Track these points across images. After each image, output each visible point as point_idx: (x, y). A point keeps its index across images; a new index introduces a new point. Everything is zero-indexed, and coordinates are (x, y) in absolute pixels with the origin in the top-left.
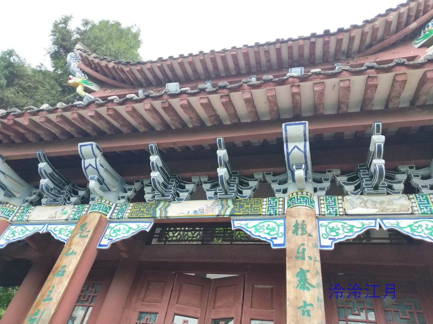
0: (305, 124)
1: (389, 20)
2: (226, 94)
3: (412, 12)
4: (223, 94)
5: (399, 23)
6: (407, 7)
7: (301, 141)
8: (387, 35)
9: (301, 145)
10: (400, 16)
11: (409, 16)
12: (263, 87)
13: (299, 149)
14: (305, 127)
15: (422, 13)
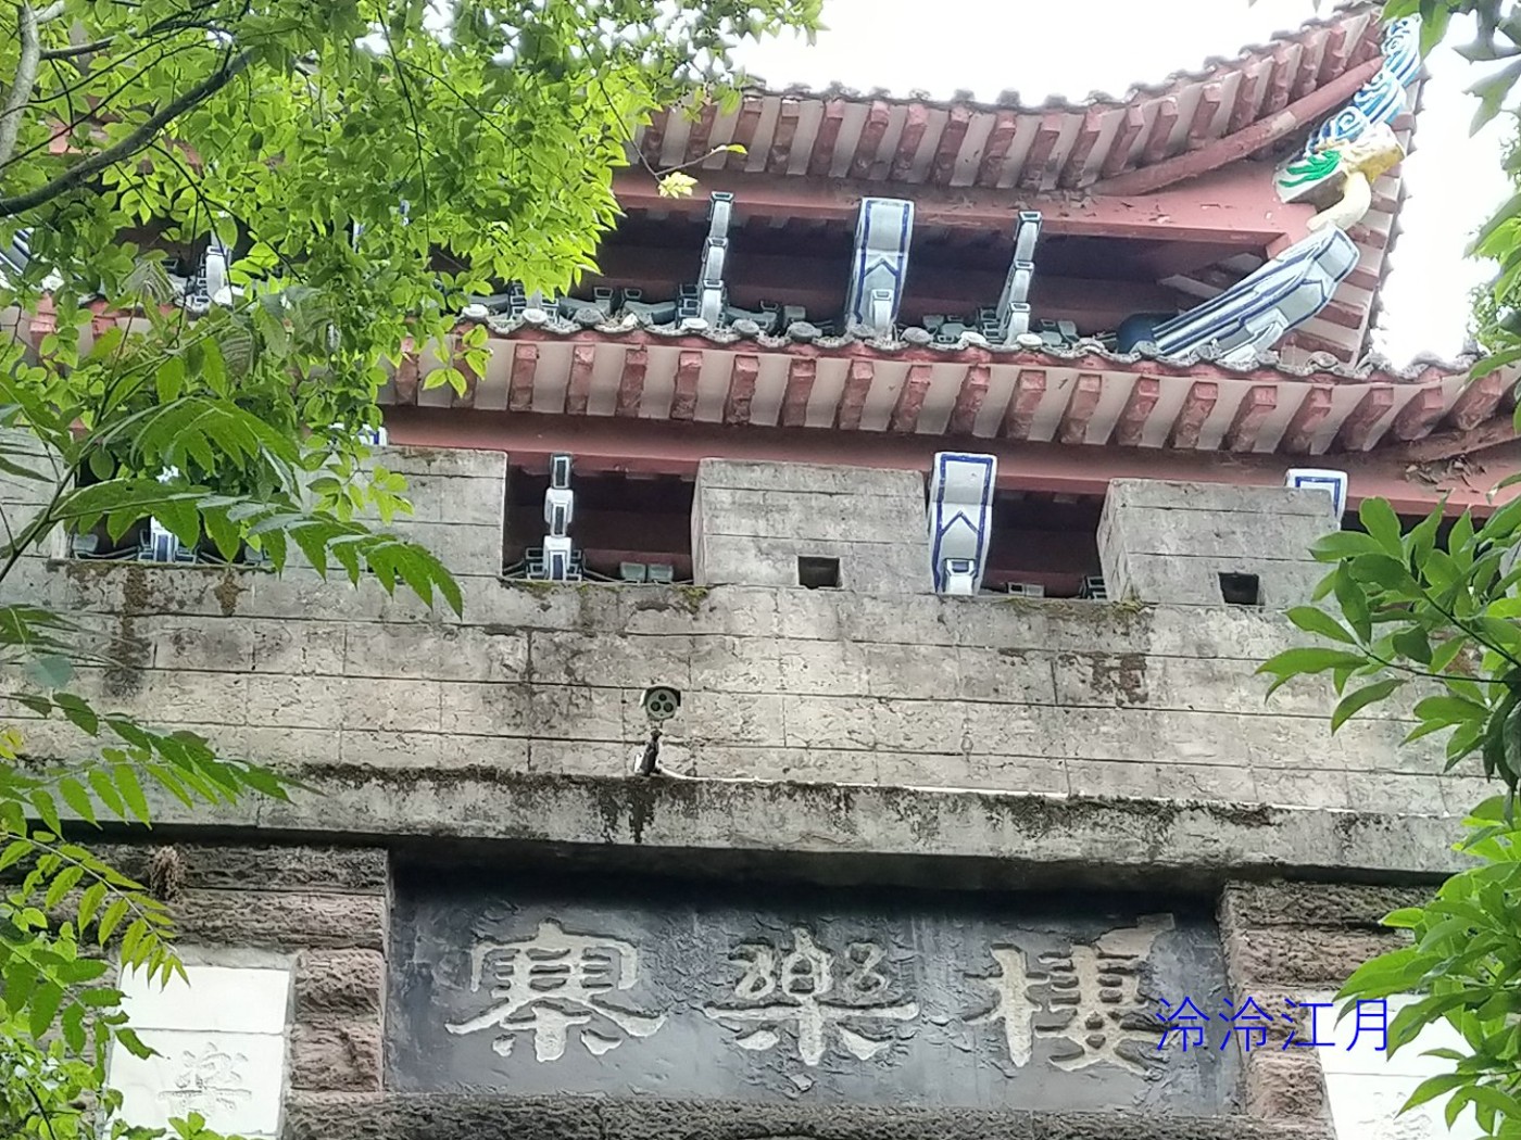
0: (989, 462)
1: (1211, 98)
2: (808, 358)
3: (1283, 77)
4: (801, 357)
5: (1240, 106)
6: (1271, 58)
7: (975, 504)
8: (1200, 137)
9: (973, 514)
10: (1244, 85)
11: (1272, 89)
12: (904, 358)
13: (968, 523)
14: (989, 468)
15: (1314, 83)
